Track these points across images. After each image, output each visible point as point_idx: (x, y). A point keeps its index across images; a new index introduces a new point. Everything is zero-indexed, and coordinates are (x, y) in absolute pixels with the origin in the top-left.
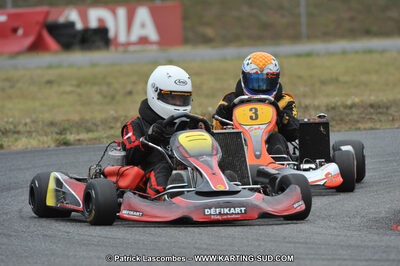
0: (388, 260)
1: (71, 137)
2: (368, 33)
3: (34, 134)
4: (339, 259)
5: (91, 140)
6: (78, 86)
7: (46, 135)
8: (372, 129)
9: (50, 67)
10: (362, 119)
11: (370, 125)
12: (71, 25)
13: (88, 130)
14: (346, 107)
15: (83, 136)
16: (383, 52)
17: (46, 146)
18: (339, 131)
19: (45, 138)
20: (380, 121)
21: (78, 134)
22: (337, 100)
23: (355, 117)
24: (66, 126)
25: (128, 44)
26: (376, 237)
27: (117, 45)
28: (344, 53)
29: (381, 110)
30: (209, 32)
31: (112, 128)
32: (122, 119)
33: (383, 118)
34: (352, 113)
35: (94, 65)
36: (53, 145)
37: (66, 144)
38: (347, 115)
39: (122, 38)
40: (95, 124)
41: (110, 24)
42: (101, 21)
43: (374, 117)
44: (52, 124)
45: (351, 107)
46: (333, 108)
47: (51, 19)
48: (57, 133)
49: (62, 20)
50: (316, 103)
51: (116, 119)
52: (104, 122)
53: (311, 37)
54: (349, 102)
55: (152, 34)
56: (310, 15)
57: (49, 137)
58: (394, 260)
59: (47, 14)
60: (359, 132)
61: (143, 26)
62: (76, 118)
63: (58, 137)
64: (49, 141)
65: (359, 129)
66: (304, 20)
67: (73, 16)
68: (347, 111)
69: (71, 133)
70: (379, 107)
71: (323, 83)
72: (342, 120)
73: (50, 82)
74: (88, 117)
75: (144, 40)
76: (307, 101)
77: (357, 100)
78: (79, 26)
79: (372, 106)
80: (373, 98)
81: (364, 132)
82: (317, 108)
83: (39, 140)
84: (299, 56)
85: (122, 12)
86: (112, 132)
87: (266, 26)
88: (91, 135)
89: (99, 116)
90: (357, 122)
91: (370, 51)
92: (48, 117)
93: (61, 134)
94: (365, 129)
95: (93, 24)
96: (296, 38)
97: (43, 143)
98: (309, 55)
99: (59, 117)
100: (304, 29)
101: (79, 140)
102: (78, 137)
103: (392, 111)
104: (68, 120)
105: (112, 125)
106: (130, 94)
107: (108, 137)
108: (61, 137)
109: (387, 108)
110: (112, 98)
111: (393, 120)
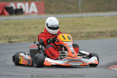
1: (13, 40)
2: (99, 11)
3: (2, 39)
4: (92, 76)
5: (18, 41)
6: (14, 25)
7: (5, 39)
8: (100, 39)
9: (6, 20)
10: (97, 36)
11: (100, 38)
12: (12, 8)
13: (18, 38)
14: (93, 32)
15: (16, 40)
16: (103, 16)
17: (5, 43)
18: (91, 39)
19: (5, 41)
20: (103, 37)
21: (15, 39)
22: (90, 30)
23: (95, 35)
24: (11, 37)
25: (28, 13)
26: (102, 70)
27: (25, 14)
28: (92, 17)
29: (103, 33)
30: (52, 10)
31: (24, 38)
32: (28, 35)
33: (104, 36)
34: (95, 34)
35: (19, 19)
36: (7, 43)
37: (11, 42)
38: (93, 35)
39: (27, 11)
40: (19, 37)
41: (23, 7)
42: (21, 7)
43: (101, 35)
44: (7, 36)
45: (94, 32)
46: (89, 33)
47: (6, 6)
48: (9, 39)
49: (9, 6)
50: (84, 31)
51: (26, 35)
52: (22, 36)
53: (82, 12)
54: (94, 31)
55: (36, 10)
56: (82, 5)
57: (6, 40)
59: (5, 4)
60: (96, 40)
61: (33, 8)
62: (14, 35)
63: (9, 40)
64: (6, 41)
65: (97, 39)
66: (80, 7)
67: (13, 5)
68: (93, 34)
69: (13, 39)
70: (103, 32)
71: (86, 25)
72: (92, 36)
73: (6, 24)
74: (18, 34)
75: (33, 12)
76: (81, 31)
77: (96, 30)
78: (14, 8)
79: (100, 32)
80: (100, 30)
81: (98, 40)
82: (84, 33)
83: (3, 41)
84: (79, 17)
85: (27, 4)
86: (25, 39)
87: (69, 9)
88: (18, 40)
89: (21, 34)
90: (96, 37)
91: (99, 16)
92: (6, 34)
93: (10, 39)
94: (98, 39)
95: (19, 7)
96: (78, 12)
97: (5, 42)
98: (82, 17)
99: (9, 34)
100: (80, 10)
101: (15, 41)
102: (15, 40)
103: (106, 34)
104: (12, 35)
105: (25, 37)
106: (29, 28)
107: (23, 41)
108: (10, 40)
109: (105, 33)
110: (24, 29)
111: (107, 36)
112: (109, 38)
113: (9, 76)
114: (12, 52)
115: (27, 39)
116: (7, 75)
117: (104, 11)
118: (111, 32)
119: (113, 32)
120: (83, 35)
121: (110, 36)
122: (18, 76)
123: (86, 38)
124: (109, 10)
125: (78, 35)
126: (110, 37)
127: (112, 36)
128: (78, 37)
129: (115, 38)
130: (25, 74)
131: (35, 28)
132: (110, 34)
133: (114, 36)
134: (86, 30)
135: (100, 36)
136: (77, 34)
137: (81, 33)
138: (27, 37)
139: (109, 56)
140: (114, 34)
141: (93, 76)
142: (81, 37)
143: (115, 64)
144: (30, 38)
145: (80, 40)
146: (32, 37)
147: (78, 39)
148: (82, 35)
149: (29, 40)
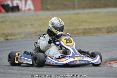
0: (103, 73)
1: (9, 38)
2: (95, 7)
4: (88, 73)
6: (11, 23)
7: (2, 37)
8: (97, 35)
9: (3, 17)
10: (94, 32)
12: (8, 5)
13: (14, 36)
14: (89, 29)
15: (13, 37)
16: (99, 13)
18: (87, 36)
20: (99, 33)
21: (11, 37)
22: (86, 27)
23: (92, 32)
24: (8, 34)
25: (25, 11)
27: (22, 11)
28: (88, 13)
29: (99, 30)
30: (49, 7)
31: (21, 35)
32: (24, 32)
35: (15, 17)
36: (4, 40)
37: (8, 40)
39: (23, 9)
40: (16, 34)
41: (20, 5)
42: (17, 4)
44: (3, 34)
45: (91, 29)
47: (3, 3)
49: (6, 3)
51: (22, 33)
52: (19, 34)
53: (79, 8)
54: (90, 27)
55: (32, 7)
58: (104, 73)
59: (1, 2)
61: (29, 5)
62: (10, 32)
64: (2, 39)
65: (93, 35)
66: (76, 4)
67: (9, 3)
68: (89, 30)
69: (9, 37)
71: (83, 22)
72: (88, 33)
73: (2, 22)
75: (30, 10)
76: (78, 27)
77: (92, 27)
78: (11, 5)
79: (97, 29)
80: (97, 26)
82: (81, 29)
84: (75, 14)
85: (23, 1)
86: (21, 36)
88: (15, 37)
89: (17, 32)
91: (96, 13)
92: (2, 32)
93: (6, 36)
94: (95, 35)
95: (15, 5)
96: (74, 8)
98: (78, 14)
99: (5, 32)
101: (12, 39)
103: (103, 30)
106: (26, 25)
107: (20, 38)
108: (6, 38)
109: (101, 29)
110: (21, 26)
111: (103, 33)
112: (105, 35)
113: (5, 73)
114: (8, 50)
115: (24, 36)
116: (3, 73)
117: (100, 7)
118: (107, 29)
119: (109, 29)
120: (80, 31)
121: (106, 32)
122: (14, 73)
123: (83, 34)
124: (106, 6)
125: (75, 32)
126: (107, 34)
127: (108, 32)
128: (74, 34)
129: (111, 34)
130: (21, 71)
131: (32, 25)
132: (107, 31)
133: (111, 32)
134: (82, 27)
135: (97, 33)
136: (73, 30)
137: (78, 29)
138: (23, 34)
139: (105, 52)
140: (111, 30)
141: (90, 73)
142: (77, 33)
143: (112, 61)
144: (27, 35)
145: (76, 36)
146: (28, 35)
147: (75, 35)
148: (78, 32)
149: (25, 37)
